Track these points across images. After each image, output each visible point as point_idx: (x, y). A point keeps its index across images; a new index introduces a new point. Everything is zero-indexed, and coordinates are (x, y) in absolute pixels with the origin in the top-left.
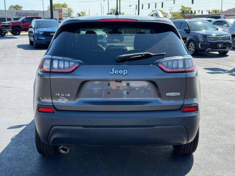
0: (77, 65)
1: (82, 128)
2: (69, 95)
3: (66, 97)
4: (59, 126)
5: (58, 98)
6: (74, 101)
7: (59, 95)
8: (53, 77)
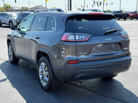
0: (89, 37)
1: (94, 69)
2: (86, 53)
3: (84, 54)
4: (82, 69)
5: (80, 55)
6: (88, 56)
7: (81, 53)
8: (78, 44)
